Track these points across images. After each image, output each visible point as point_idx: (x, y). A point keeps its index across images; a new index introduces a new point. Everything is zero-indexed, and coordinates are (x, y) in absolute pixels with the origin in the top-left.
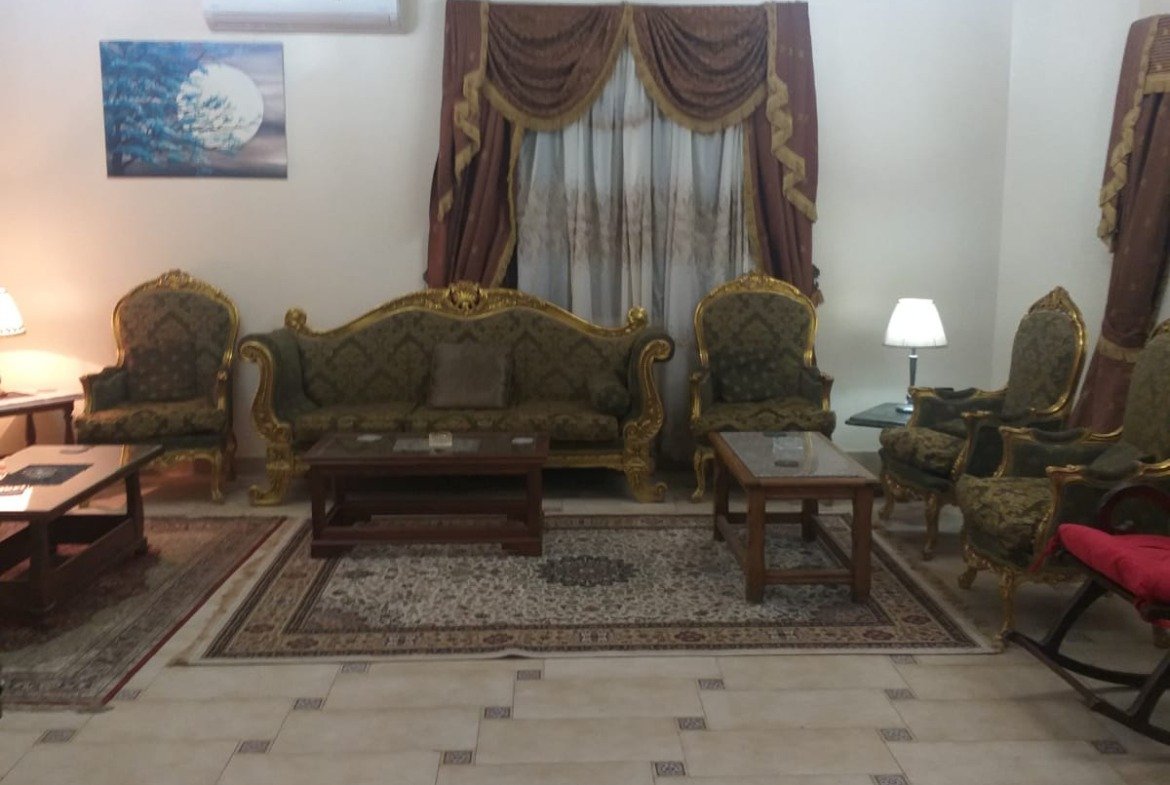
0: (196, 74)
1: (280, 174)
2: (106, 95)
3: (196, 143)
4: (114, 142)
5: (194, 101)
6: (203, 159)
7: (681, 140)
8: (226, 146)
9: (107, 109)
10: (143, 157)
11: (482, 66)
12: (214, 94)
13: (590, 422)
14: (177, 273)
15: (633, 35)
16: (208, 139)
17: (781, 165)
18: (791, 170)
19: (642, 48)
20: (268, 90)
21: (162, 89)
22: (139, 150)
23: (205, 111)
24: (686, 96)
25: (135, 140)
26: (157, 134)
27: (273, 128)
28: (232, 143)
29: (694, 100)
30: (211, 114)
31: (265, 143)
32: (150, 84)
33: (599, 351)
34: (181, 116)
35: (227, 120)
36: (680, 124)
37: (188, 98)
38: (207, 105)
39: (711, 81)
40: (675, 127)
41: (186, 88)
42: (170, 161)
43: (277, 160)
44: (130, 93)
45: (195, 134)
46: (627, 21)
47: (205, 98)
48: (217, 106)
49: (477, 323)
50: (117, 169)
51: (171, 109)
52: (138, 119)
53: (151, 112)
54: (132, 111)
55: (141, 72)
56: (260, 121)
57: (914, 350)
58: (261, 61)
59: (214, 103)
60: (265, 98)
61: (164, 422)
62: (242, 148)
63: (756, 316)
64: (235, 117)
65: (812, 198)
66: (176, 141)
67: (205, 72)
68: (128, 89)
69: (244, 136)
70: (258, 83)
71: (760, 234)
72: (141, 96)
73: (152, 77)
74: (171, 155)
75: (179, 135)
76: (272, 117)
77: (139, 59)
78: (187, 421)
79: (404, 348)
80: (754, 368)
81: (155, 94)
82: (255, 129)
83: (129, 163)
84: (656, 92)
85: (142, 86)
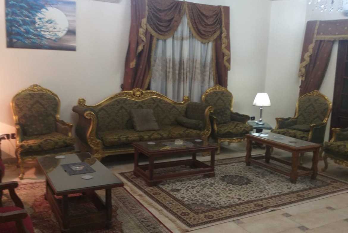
0: (43, 10)
1: (73, 49)
2: (7, 15)
3: (42, 36)
4: (10, 34)
5: (42, 20)
6: (45, 42)
7: (198, 45)
8: (54, 38)
9: (7, 21)
10: (21, 40)
11: (146, 17)
12: (50, 18)
13: (195, 133)
14: (37, 85)
15: (187, 11)
16: (47, 35)
17: (223, 54)
18: (226, 55)
19: (190, 16)
20: (71, 18)
21: (30, 15)
22: (20, 38)
23: (47, 24)
24: (202, 31)
25: (19, 34)
26: (28, 32)
27: (71, 32)
28: (56, 37)
29: (203, 33)
30: (49, 25)
31: (69, 37)
32: (25, 12)
33: (178, 109)
34: (37, 26)
35: (55, 28)
36: (198, 40)
37: (40, 19)
38: (47, 22)
39: (206, 28)
40: (197, 41)
41: (39, 15)
42: (33, 42)
43: (72, 44)
44: (17, 15)
45: (42, 33)
46: (185, 6)
47: (46, 20)
48: (51, 23)
49: (142, 102)
50: (11, 44)
51: (33, 23)
52: (20, 25)
53: (25, 23)
54: (17, 22)
55: (22, 7)
56: (67, 29)
57: (261, 107)
58: (69, 8)
59: (50, 22)
60: (69, 21)
61: (57, 143)
62: (60, 39)
63: (220, 98)
64: (58, 27)
65: (230, 64)
66: (34, 35)
67: (47, 9)
68: (16, 14)
69: (61, 34)
70: (66, 15)
71: (216, 74)
72: (21, 17)
73: (26, 10)
74: (33, 40)
75: (36, 33)
76: (71, 29)
77: (21, 2)
78: (64, 142)
79: (121, 111)
80: (221, 113)
81: (27, 16)
82: (65, 32)
83: (15, 42)
84: (192, 29)
85: (22, 13)
